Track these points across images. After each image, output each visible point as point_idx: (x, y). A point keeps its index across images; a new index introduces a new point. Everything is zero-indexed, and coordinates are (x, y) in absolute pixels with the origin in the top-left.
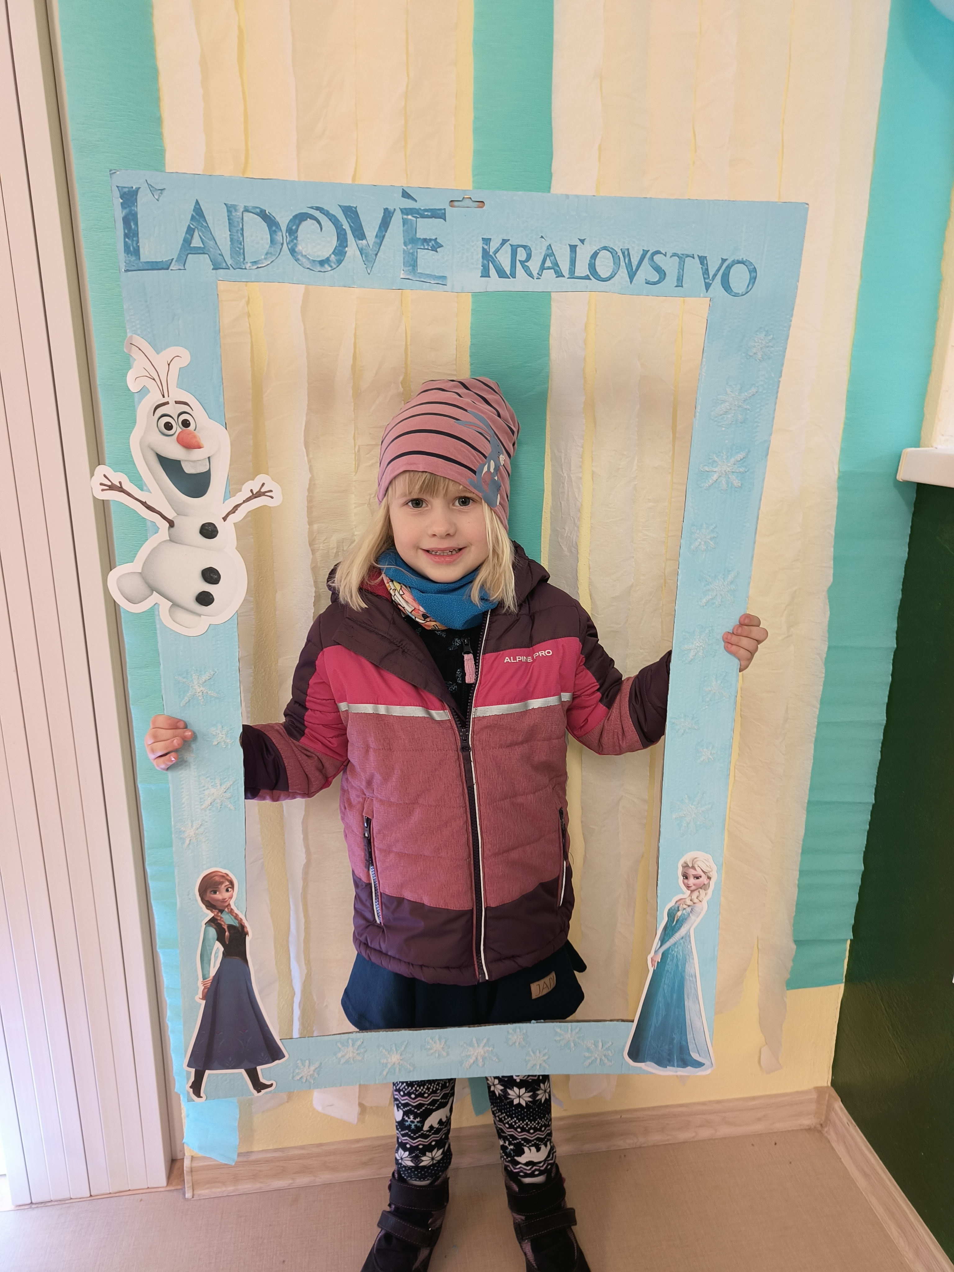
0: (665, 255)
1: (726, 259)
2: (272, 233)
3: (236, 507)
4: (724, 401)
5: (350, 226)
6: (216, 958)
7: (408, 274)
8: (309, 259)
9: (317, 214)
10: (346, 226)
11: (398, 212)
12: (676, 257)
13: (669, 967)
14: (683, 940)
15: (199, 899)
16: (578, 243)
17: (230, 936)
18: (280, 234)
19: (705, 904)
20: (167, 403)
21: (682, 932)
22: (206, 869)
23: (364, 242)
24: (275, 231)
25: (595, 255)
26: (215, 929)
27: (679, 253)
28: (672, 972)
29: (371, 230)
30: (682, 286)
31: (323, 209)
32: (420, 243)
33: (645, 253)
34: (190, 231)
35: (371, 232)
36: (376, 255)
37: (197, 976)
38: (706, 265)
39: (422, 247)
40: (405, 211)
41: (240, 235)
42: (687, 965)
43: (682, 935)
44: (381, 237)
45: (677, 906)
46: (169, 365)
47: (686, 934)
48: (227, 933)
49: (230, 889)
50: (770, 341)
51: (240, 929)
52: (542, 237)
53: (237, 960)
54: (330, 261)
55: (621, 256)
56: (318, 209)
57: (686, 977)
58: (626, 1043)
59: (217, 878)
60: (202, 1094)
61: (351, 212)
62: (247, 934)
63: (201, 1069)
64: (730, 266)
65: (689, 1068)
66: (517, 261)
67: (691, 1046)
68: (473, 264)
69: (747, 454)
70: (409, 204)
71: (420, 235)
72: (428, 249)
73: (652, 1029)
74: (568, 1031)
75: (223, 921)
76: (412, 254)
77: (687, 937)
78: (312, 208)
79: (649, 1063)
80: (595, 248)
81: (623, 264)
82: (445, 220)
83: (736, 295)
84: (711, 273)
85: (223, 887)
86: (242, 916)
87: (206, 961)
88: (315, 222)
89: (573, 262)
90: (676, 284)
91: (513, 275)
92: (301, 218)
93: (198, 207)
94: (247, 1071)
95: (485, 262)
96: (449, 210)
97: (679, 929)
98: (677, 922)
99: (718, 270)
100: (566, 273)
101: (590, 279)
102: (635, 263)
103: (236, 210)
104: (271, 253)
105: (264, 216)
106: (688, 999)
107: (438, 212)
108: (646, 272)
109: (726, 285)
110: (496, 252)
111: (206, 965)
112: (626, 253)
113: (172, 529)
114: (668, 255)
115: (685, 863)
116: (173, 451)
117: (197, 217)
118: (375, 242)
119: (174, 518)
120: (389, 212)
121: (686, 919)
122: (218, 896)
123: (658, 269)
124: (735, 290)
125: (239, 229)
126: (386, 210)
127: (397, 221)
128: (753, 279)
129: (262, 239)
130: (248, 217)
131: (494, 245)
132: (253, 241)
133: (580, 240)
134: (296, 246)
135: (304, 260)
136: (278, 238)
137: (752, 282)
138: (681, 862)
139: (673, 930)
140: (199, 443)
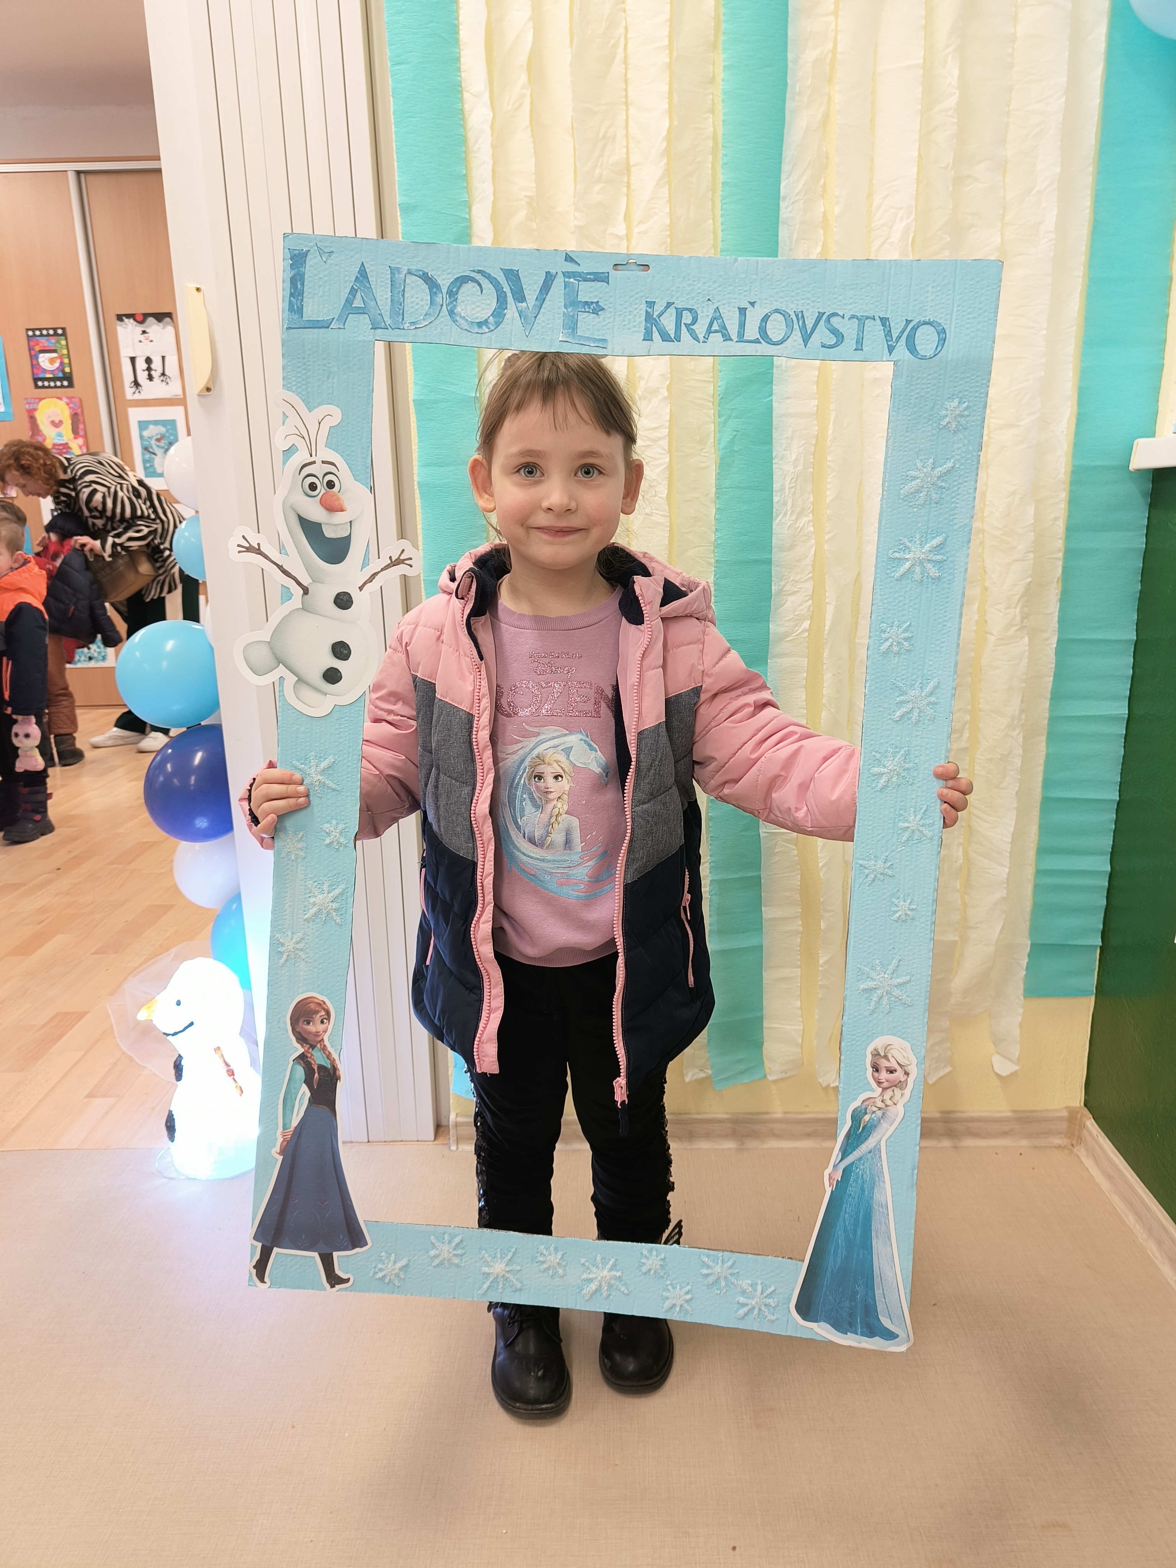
0: (843, 318)
1: (911, 321)
2: (433, 295)
3: (374, 575)
4: (914, 478)
5: (511, 289)
6: (301, 1105)
7: (568, 337)
8: (467, 320)
9: (478, 277)
10: (507, 289)
11: (560, 275)
12: (855, 320)
13: (852, 1189)
14: (871, 1154)
15: (290, 1028)
16: (748, 306)
17: (320, 1079)
18: (441, 295)
20: (314, 462)
21: (870, 1143)
23: (524, 304)
24: (435, 293)
25: (766, 318)
26: (304, 1068)
27: (858, 314)
28: (856, 1197)
29: (531, 294)
30: (862, 350)
31: (485, 272)
32: (580, 306)
33: (821, 315)
34: (353, 292)
35: (531, 295)
36: (536, 317)
37: (277, 1124)
38: (888, 327)
39: (583, 310)
40: (566, 275)
41: (401, 296)
42: (876, 1190)
43: (870, 1148)
44: (541, 299)
45: (863, 1107)
46: (320, 423)
47: (875, 1146)
48: (316, 1075)
49: (325, 1021)
50: (966, 409)
51: (332, 1072)
52: (709, 300)
53: (323, 1110)
54: (488, 322)
55: (795, 319)
56: (479, 272)
57: (875, 1206)
58: (793, 1290)
59: (312, 1006)
60: (266, 1279)
61: (512, 275)
62: (338, 1079)
63: (268, 1245)
64: (916, 327)
65: (877, 1339)
66: (683, 324)
67: (880, 1307)
68: (635, 327)
69: (945, 540)
70: (572, 267)
71: (582, 298)
72: (589, 312)
73: (828, 1275)
74: (718, 1263)
75: (313, 1059)
76: (573, 316)
77: (875, 1151)
78: (474, 271)
79: (823, 1324)
80: (767, 311)
81: (796, 326)
82: (608, 283)
84: (895, 336)
85: (318, 1018)
86: (335, 1055)
87: (288, 1108)
88: (476, 285)
89: (742, 325)
90: (854, 348)
91: (678, 338)
92: (462, 280)
93: (363, 268)
94: (321, 1256)
95: (648, 325)
96: (613, 273)
97: (866, 1139)
98: (863, 1129)
99: (903, 332)
100: (734, 337)
101: (760, 343)
102: (809, 325)
103: (399, 273)
104: (430, 314)
105: (427, 279)
106: (877, 1237)
107: (601, 275)
108: (822, 335)
109: (912, 348)
110: (660, 316)
111: (288, 1112)
112: (800, 315)
113: (306, 596)
114: (846, 317)
115: (876, 1050)
116: (315, 512)
117: (361, 278)
118: (534, 305)
119: (309, 585)
120: (551, 276)
121: (875, 1127)
122: (311, 1028)
123: (835, 332)
124: (922, 353)
125: (401, 290)
126: (548, 273)
127: (558, 284)
128: (942, 341)
129: (422, 300)
130: (410, 279)
131: (658, 309)
132: (413, 302)
133: (750, 303)
134: (456, 308)
135: (462, 322)
136: (438, 300)
137: (940, 343)
138: (870, 1049)
139: (858, 1139)
140: (341, 506)
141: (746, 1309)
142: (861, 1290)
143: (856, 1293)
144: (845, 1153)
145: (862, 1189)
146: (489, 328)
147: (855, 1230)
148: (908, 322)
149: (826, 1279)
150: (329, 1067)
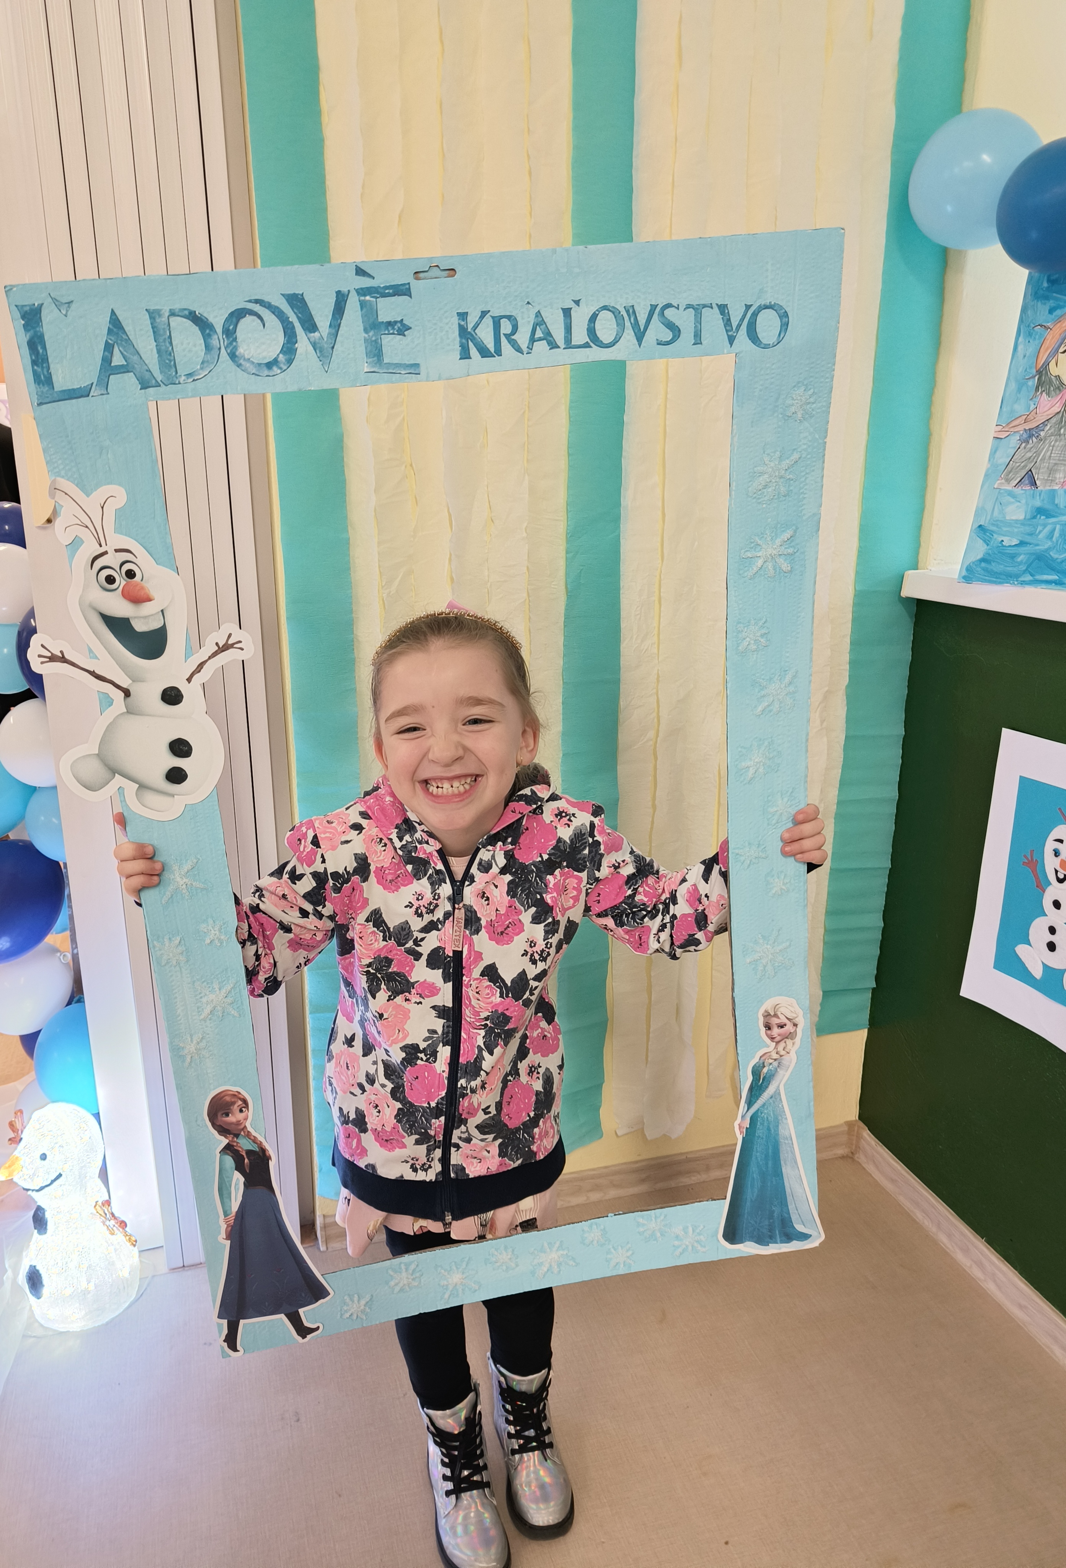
0: (678, 308)
1: (751, 305)
2: (206, 337)
3: (201, 666)
4: (762, 473)
5: (298, 317)
6: (237, 1190)
7: (373, 367)
8: (253, 363)
9: (257, 308)
10: (293, 318)
11: (353, 294)
12: (691, 309)
13: (760, 1132)
14: (773, 1099)
15: (209, 1124)
16: (572, 305)
17: (250, 1163)
18: (216, 337)
19: (793, 1054)
20: (106, 553)
21: (771, 1090)
22: (214, 1089)
23: (317, 334)
24: (209, 335)
25: (593, 318)
26: (232, 1157)
27: (695, 303)
28: (764, 1137)
29: (323, 318)
30: (701, 343)
31: (262, 300)
32: (383, 327)
33: (654, 307)
34: (109, 347)
35: (323, 320)
36: (333, 348)
37: (217, 1213)
38: (727, 315)
39: (387, 332)
40: (361, 292)
41: (168, 345)
42: (780, 1127)
43: (771, 1094)
44: (336, 327)
45: (761, 1062)
46: (102, 508)
47: (775, 1092)
48: (246, 1161)
49: (244, 1109)
50: (811, 396)
51: (261, 1154)
52: (528, 303)
53: (260, 1191)
54: (278, 361)
55: (625, 315)
56: (257, 301)
57: (781, 1141)
58: (719, 1224)
59: (228, 1099)
60: (239, 1347)
61: (297, 301)
62: (269, 1158)
63: (235, 1319)
64: (756, 312)
65: (794, 1242)
66: (502, 335)
67: (794, 1218)
68: (449, 345)
69: (795, 532)
70: (365, 282)
71: (383, 317)
72: (394, 334)
73: (748, 1204)
74: (652, 1220)
75: (240, 1147)
76: (376, 341)
77: (776, 1095)
78: (250, 301)
79: (748, 1243)
80: (593, 309)
81: (628, 324)
82: (411, 297)
83: (766, 347)
84: (735, 324)
85: (235, 1108)
86: (260, 1138)
87: (225, 1195)
88: (255, 318)
89: (568, 329)
90: (693, 341)
91: (499, 352)
92: (238, 315)
93: (114, 317)
94: (287, 1315)
95: (464, 341)
96: (414, 284)
97: (767, 1087)
98: (763, 1080)
99: (742, 319)
100: (561, 343)
101: (591, 347)
102: (642, 322)
103: (160, 316)
104: (208, 361)
105: (195, 318)
106: (785, 1164)
107: (402, 288)
108: (657, 331)
109: (753, 336)
110: (475, 327)
111: (226, 1200)
112: (631, 311)
113: (128, 698)
114: (682, 308)
115: (766, 1011)
116: (120, 608)
117: (115, 330)
118: (329, 334)
119: (128, 685)
120: (343, 295)
121: (773, 1075)
122: (231, 1119)
123: (670, 326)
124: (765, 341)
125: (167, 337)
126: (339, 293)
127: (353, 304)
128: (785, 326)
129: (195, 346)
130: (175, 322)
131: (472, 320)
132: (184, 350)
133: (574, 301)
134: (236, 349)
135: (248, 365)
136: (214, 342)
137: (783, 329)
138: (761, 1011)
139: (760, 1089)
140: (148, 595)
141: (680, 1250)
142: (777, 1210)
143: (773, 1212)
144: (750, 1103)
145: (769, 1129)
146: (281, 368)
147: (767, 1164)
148: (748, 307)
149: (747, 1207)
150: (258, 1150)
